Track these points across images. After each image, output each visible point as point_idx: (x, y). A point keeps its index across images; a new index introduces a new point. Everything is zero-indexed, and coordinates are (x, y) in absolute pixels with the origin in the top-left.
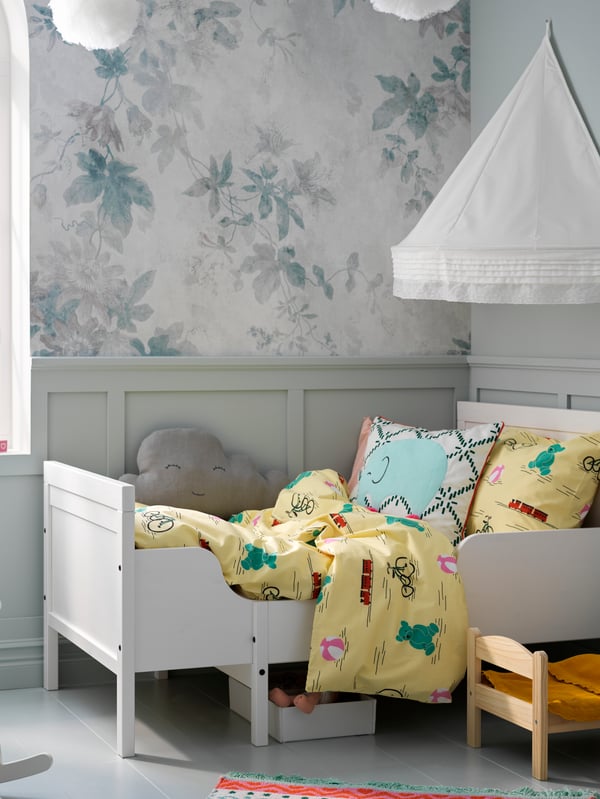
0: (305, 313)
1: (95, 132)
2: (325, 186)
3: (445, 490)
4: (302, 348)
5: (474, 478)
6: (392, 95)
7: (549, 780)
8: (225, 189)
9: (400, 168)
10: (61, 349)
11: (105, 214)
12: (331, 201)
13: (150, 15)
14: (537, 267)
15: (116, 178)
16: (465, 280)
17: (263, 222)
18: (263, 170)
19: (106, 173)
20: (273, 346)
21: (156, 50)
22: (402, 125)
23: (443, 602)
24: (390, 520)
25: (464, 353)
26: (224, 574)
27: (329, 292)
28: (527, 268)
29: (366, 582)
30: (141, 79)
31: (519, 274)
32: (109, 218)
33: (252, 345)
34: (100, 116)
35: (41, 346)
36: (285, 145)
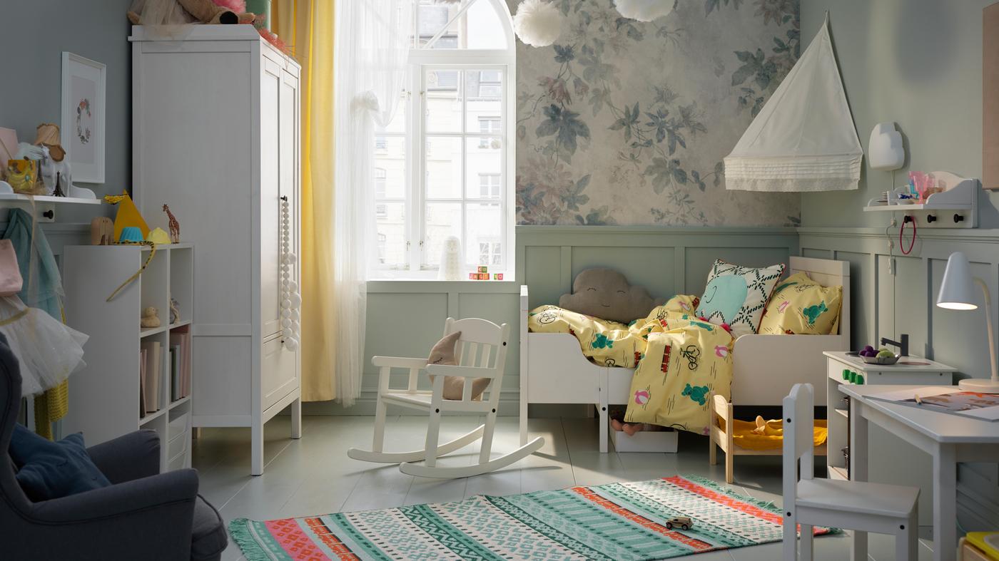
0: (686, 200)
1: (554, 94)
2: (699, 121)
3: (745, 308)
4: (684, 221)
5: (764, 300)
6: (746, 64)
7: (734, 483)
8: (635, 125)
9: (751, 108)
10: (533, 221)
11: (560, 142)
12: (704, 130)
13: (588, 24)
14: (795, 168)
15: (567, 121)
16: (755, 177)
17: (659, 144)
18: (659, 113)
19: (561, 118)
20: (665, 220)
21: (591, 44)
22: (753, 81)
23: (713, 374)
24: (692, 323)
25: (796, 226)
26: (583, 350)
27: (702, 187)
28: (790, 169)
29: (666, 359)
30: (582, 62)
31: (785, 173)
32: (562, 144)
33: (651, 219)
34: (557, 85)
35: (522, 219)
36: (673, 97)
